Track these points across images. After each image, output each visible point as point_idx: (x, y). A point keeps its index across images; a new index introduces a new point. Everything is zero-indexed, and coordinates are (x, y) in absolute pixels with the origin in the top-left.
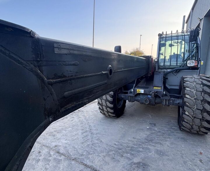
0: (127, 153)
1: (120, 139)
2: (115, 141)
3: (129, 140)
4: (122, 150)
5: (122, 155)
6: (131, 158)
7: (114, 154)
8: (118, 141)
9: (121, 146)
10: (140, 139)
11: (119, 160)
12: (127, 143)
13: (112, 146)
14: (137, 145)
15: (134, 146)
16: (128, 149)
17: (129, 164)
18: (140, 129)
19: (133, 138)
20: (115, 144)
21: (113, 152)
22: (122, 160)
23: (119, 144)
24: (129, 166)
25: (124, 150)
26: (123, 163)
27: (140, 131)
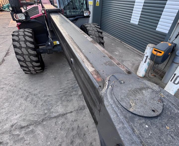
0: (72, 92)
1: (60, 87)
2: (59, 90)
3: (66, 84)
4: (68, 92)
5: (71, 95)
6: (76, 93)
7: (65, 98)
8: (60, 88)
9: (65, 90)
10: (72, 79)
11: (72, 99)
12: (67, 86)
13: (60, 94)
14: (73, 84)
15: (72, 85)
16: (71, 89)
17: (79, 97)
18: (66, 72)
19: (68, 80)
20: (60, 91)
21: (64, 97)
22: (73, 97)
23: (63, 90)
24: (79, 98)
25: (69, 91)
26: (75, 99)
27: (68, 74)
